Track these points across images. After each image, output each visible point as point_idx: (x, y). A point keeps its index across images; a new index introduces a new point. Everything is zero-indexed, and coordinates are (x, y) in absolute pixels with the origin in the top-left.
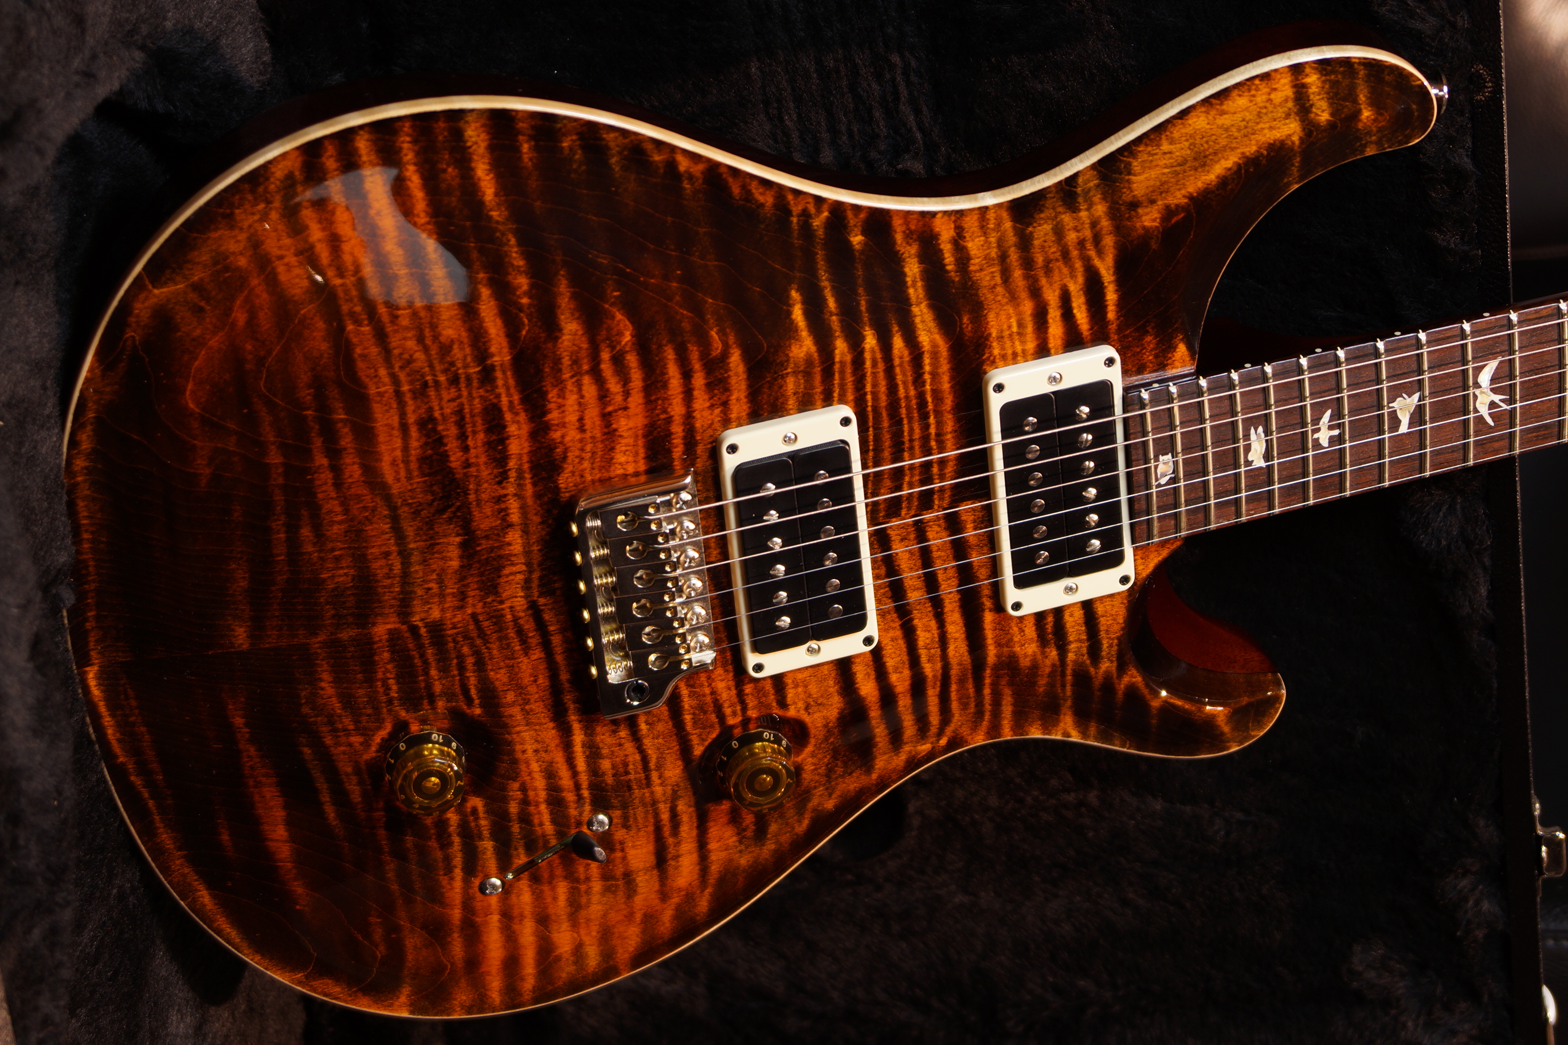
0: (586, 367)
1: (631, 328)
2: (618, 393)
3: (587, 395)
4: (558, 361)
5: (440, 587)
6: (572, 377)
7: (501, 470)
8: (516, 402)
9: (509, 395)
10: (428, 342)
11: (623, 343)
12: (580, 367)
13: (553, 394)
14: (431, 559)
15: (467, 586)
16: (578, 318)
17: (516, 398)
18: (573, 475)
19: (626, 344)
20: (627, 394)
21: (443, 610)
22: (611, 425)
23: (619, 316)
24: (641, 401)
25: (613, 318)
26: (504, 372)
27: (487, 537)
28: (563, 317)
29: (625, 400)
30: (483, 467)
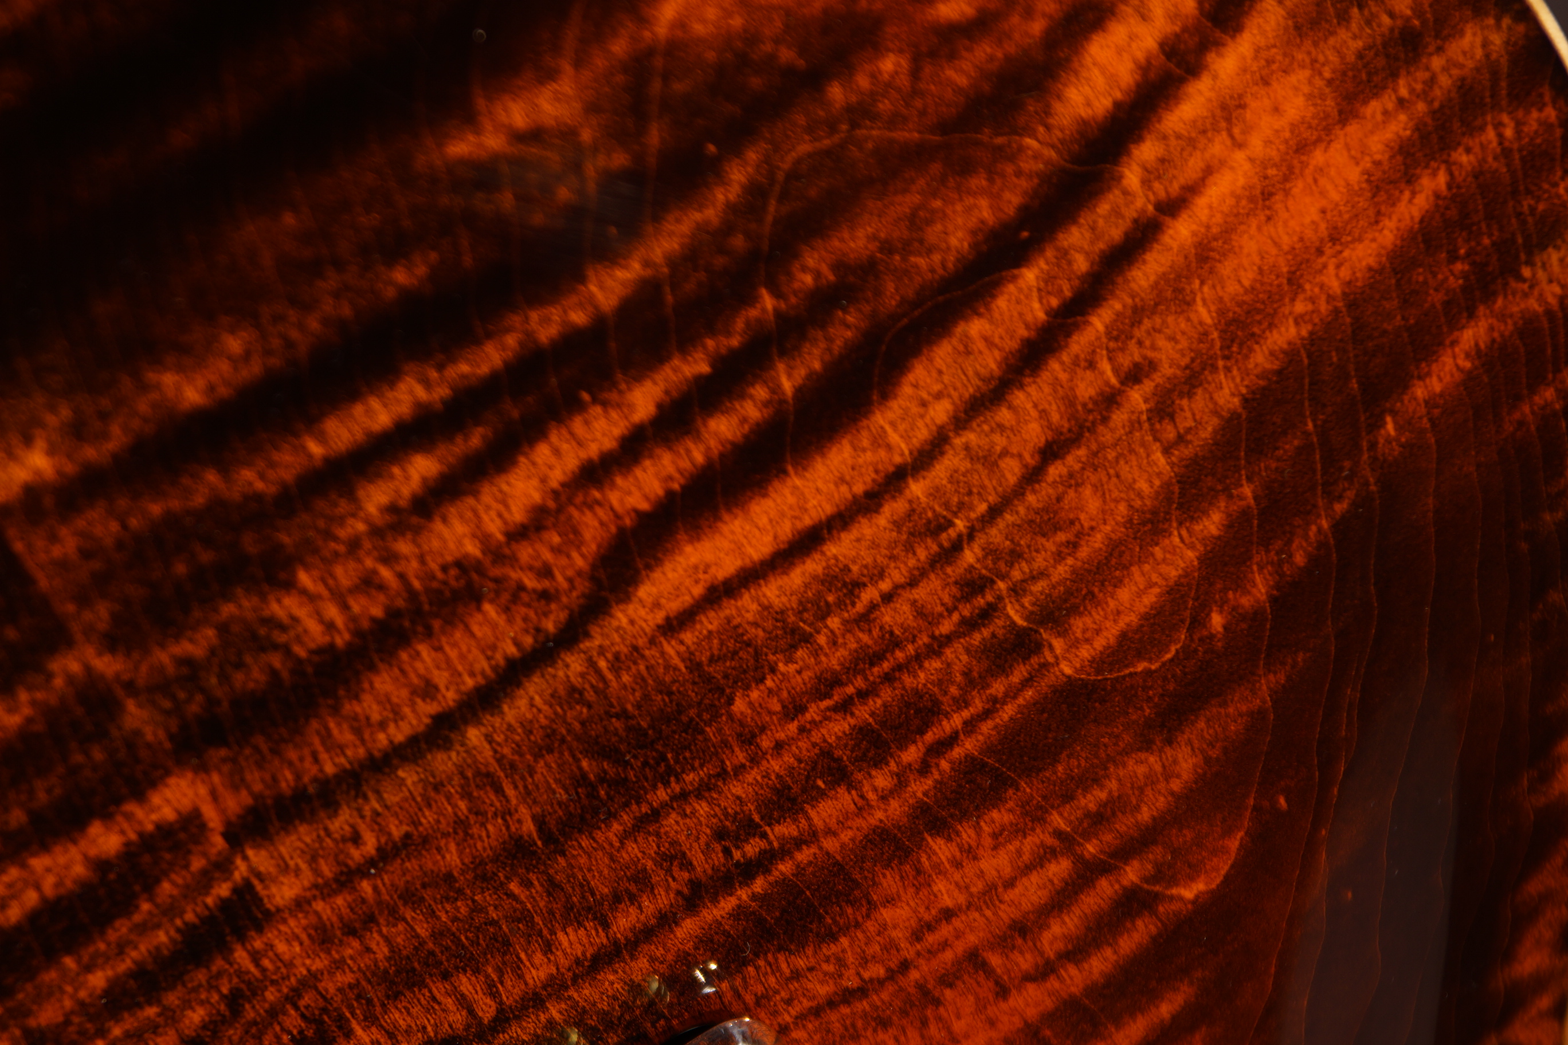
0: (1091, 848)
1: (1213, 886)
2: (1042, 953)
3: (1018, 890)
4: (1089, 780)
5: (371, 862)
6: (1058, 834)
7: (756, 818)
8: (957, 752)
9: (970, 726)
10: (1055, 471)
11: (1174, 891)
12: (1087, 836)
13: (999, 817)
14: (449, 798)
15: (394, 915)
16: (1207, 760)
17: (969, 746)
18: (789, 980)
19: (1172, 898)
20: (1045, 971)
21: (300, 904)
22: (951, 986)
23: (1234, 844)
24: (1032, 1013)
25: (1228, 832)
26: (1027, 682)
27: (552, 887)
28: (1202, 724)
29: (1028, 978)
30: (754, 775)
